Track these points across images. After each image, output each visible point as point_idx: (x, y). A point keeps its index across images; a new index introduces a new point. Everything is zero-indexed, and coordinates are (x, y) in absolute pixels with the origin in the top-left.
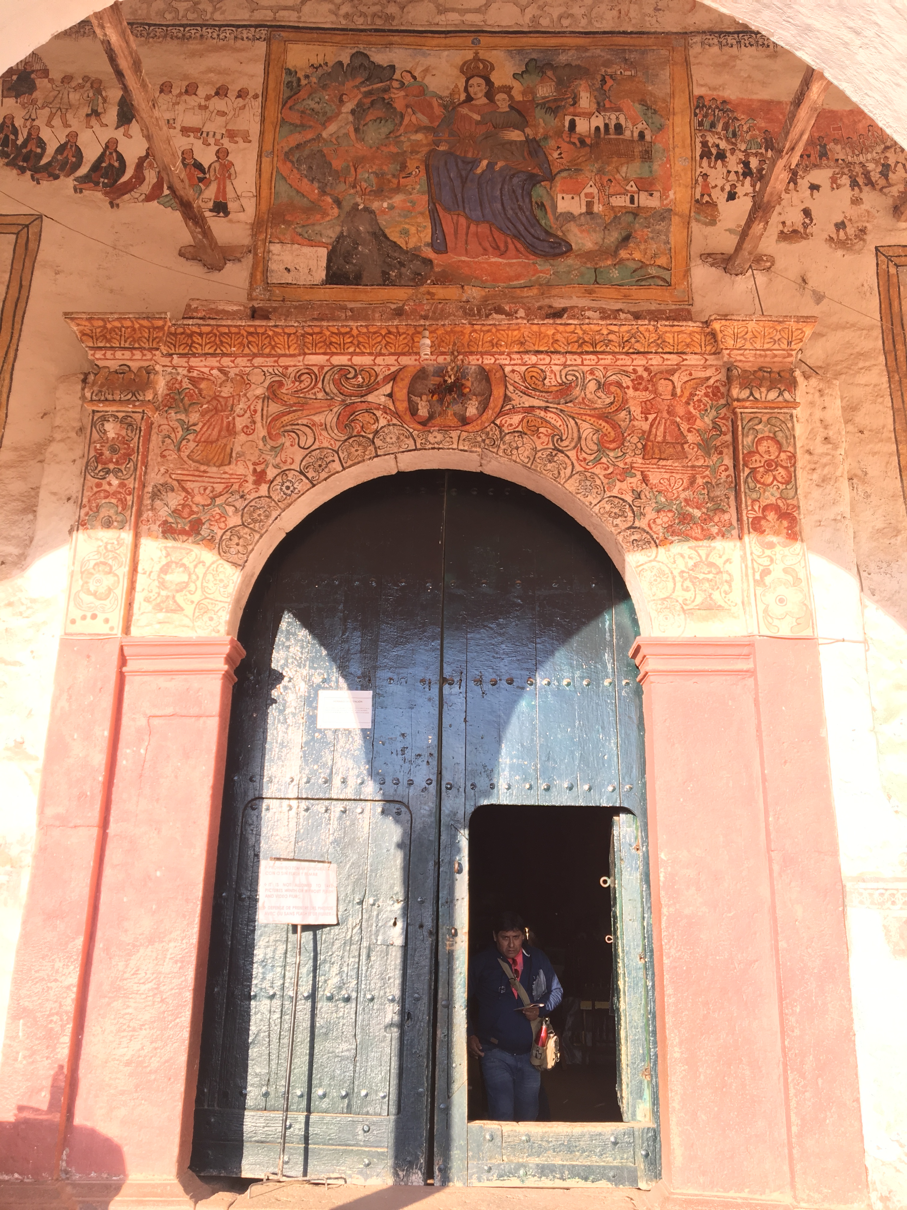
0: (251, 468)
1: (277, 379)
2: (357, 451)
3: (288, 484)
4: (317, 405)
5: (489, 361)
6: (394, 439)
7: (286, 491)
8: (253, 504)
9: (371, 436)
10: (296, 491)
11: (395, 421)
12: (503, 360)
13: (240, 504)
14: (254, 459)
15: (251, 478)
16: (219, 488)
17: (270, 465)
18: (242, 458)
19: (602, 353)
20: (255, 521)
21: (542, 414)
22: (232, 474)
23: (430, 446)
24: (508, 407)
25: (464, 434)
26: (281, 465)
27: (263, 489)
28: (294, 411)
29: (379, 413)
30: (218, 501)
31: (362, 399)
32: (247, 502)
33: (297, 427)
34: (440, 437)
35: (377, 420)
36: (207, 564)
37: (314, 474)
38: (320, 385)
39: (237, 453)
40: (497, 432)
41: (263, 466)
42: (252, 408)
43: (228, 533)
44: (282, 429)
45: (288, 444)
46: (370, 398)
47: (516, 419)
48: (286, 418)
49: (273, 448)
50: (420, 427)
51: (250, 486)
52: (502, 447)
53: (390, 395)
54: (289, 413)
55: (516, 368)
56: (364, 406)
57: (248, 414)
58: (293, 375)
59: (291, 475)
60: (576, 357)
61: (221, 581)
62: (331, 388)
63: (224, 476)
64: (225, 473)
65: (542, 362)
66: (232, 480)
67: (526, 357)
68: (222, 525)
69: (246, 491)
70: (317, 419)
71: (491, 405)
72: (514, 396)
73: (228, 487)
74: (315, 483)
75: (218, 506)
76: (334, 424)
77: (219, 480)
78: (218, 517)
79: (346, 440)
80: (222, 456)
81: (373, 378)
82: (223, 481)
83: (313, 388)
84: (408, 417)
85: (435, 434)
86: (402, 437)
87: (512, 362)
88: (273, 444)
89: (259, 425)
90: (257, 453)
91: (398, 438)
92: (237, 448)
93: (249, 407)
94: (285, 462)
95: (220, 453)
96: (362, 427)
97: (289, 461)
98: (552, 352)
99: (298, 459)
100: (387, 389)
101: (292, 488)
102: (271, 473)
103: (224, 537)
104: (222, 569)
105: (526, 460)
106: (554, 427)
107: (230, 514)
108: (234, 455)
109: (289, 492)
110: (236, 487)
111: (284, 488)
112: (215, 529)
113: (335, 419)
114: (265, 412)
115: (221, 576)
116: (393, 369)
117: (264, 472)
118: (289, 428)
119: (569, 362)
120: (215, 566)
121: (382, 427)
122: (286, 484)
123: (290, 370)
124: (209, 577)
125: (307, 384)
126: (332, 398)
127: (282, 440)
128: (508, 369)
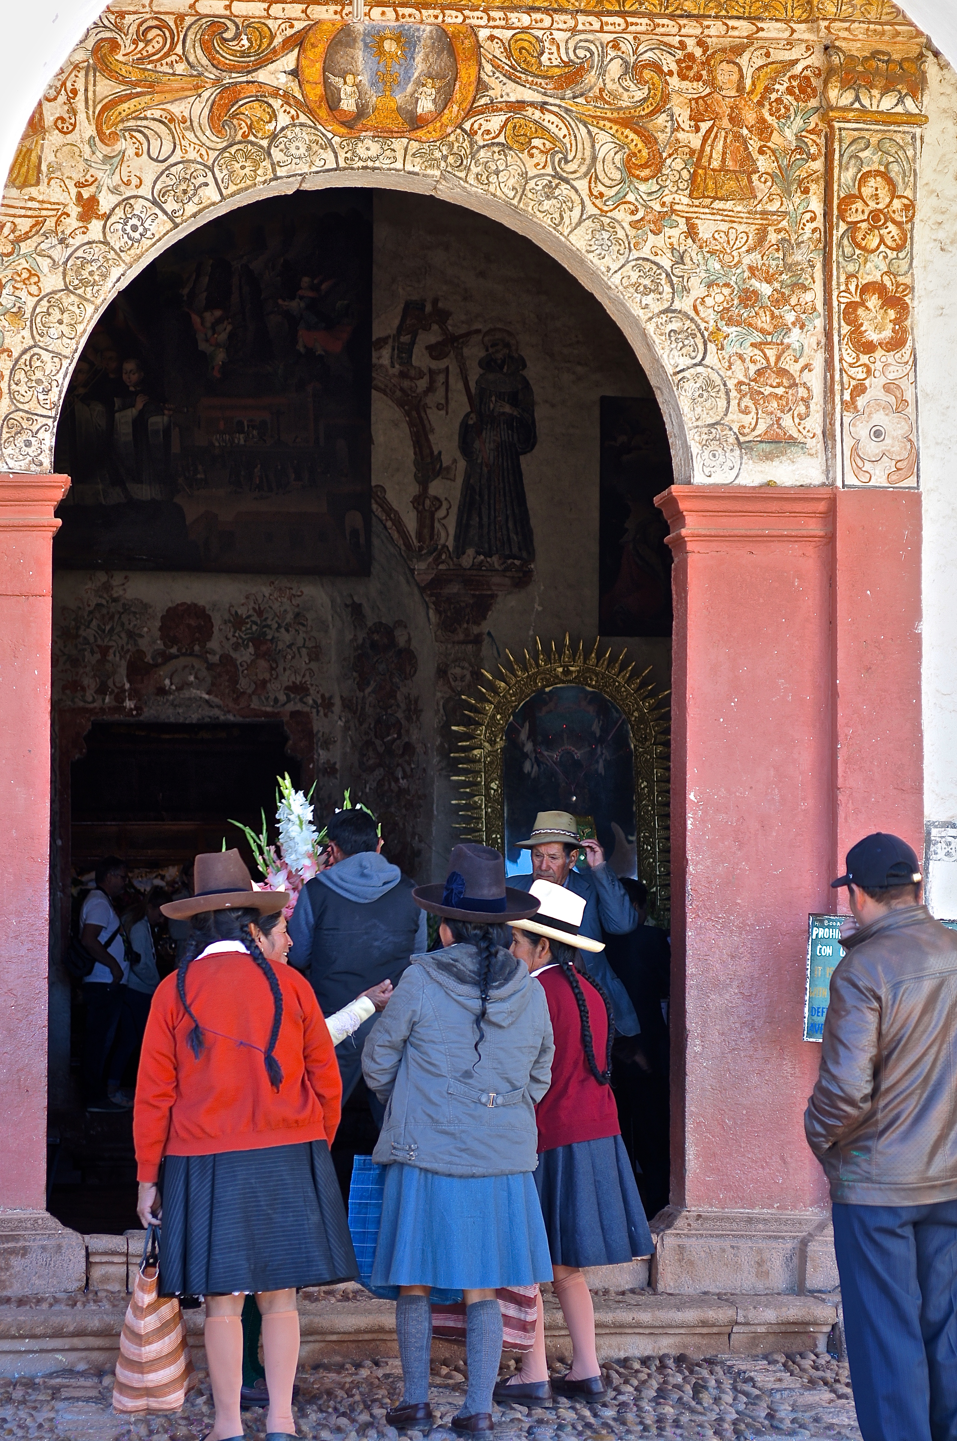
0: (74, 191)
1: (108, 35)
2: (243, 168)
3: (134, 221)
4: (175, 85)
5: (453, 18)
6: (303, 151)
7: (132, 234)
8: (79, 253)
9: (265, 143)
10: (149, 234)
11: (303, 119)
12: (476, 18)
13: (59, 254)
14: (77, 176)
15: (74, 210)
16: (24, 225)
17: (105, 188)
18: (58, 174)
19: (634, 14)
20: (84, 283)
21: (537, 114)
22: (43, 202)
23: (361, 164)
24: (483, 101)
25: (414, 145)
26: (122, 188)
27: (96, 226)
28: (139, 95)
29: (276, 103)
30: (26, 247)
31: (249, 78)
32: (70, 250)
33: (145, 123)
34: (375, 148)
35: (274, 116)
36: (15, 355)
37: (176, 206)
38: (179, 50)
39: (49, 166)
40: (466, 144)
41: (92, 189)
42: (69, 85)
43: (44, 303)
44: (121, 126)
45: (131, 152)
46: (262, 76)
47: (496, 122)
48: (125, 106)
49: (107, 158)
51: (72, 223)
52: (474, 170)
53: (295, 73)
54: (129, 97)
55: (496, 32)
56: (253, 89)
57: (62, 98)
58: (133, 30)
59: (138, 205)
60: (591, 19)
61: (39, 382)
62: (197, 55)
63: (30, 204)
64: (31, 199)
65: (539, 25)
66: (44, 213)
67: (513, 17)
68: (34, 289)
69: (67, 232)
70: (177, 109)
71: (457, 96)
72: (492, 82)
73: (40, 223)
74: (178, 220)
75: (25, 256)
76: (204, 121)
77: (23, 212)
78: (25, 275)
79: (224, 149)
81: (266, 41)
82: (29, 213)
83: (167, 55)
84: (323, 113)
85: (368, 143)
86: (315, 147)
87: (492, 23)
88: (107, 150)
89: (81, 116)
90: (82, 165)
91: (309, 148)
92: (48, 157)
93: (64, 84)
94: (128, 184)
96: (250, 127)
97: (135, 181)
98: (555, 11)
99: (148, 180)
100: (289, 61)
101: (141, 229)
102: (106, 202)
103: (38, 310)
104: (38, 363)
105: (511, 194)
106: (554, 139)
107: (46, 270)
108: (44, 168)
109: (137, 235)
110: (50, 223)
111: (128, 228)
112: (23, 294)
113: (206, 111)
114: (90, 94)
115: (39, 374)
116: (299, 26)
117: (93, 200)
118: (131, 123)
119: (580, 27)
120: (27, 356)
121: (283, 129)
122: (131, 222)
123: (129, 19)
124: (20, 375)
125: (157, 46)
126: (200, 75)
127: (122, 145)
128: (483, 34)
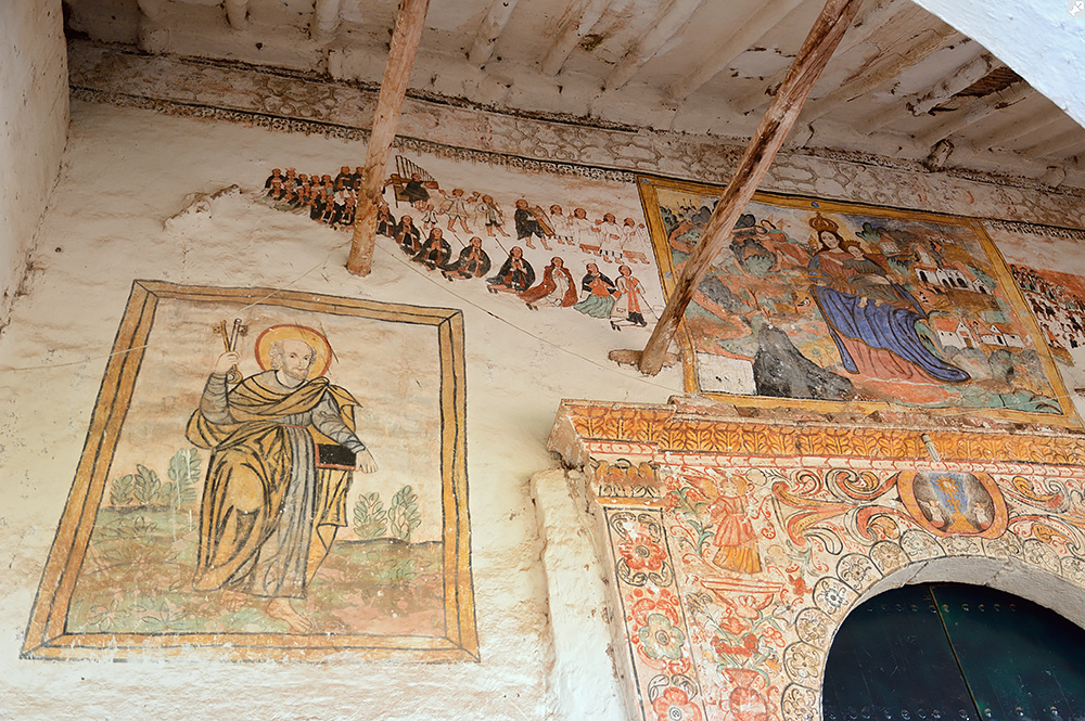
0: (786, 575)
1: (780, 480)
2: (889, 557)
3: (832, 593)
4: (830, 508)
5: (978, 468)
6: (921, 545)
7: (834, 602)
8: (802, 616)
9: (897, 541)
10: (844, 601)
11: (914, 526)
12: (991, 468)
13: (787, 615)
14: (786, 565)
15: (791, 588)
16: (761, 598)
17: (806, 573)
18: (773, 564)
19: (1074, 465)
20: (812, 637)
21: (1047, 522)
22: (768, 583)
23: (959, 553)
24: (1013, 515)
25: (986, 542)
26: (817, 572)
27: (807, 597)
28: (809, 514)
29: (895, 518)
30: (766, 613)
31: (873, 503)
32: (796, 614)
33: (818, 531)
34: (964, 544)
35: (896, 525)
36: (781, 691)
37: (856, 583)
38: (825, 487)
39: (766, 559)
40: (1015, 539)
41: (798, 573)
42: (764, 509)
43: (789, 651)
44: (804, 533)
45: (815, 549)
46: (879, 501)
47: (1027, 526)
48: (803, 521)
49: (802, 553)
50: (942, 533)
51: (791, 596)
52: (1028, 555)
53: (899, 499)
54: (805, 516)
55: (1003, 476)
56: (877, 510)
57: (762, 517)
58: (793, 477)
59: (831, 582)
60: (1052, 468)
61: (803, 710)
62: (837, 490)
63: (760, 584)
64: (760, 581)
65: (1026, 472)
66: (771, 590)
67: (1011, 466)
68: (779, 642)
69: (790, 602)
70: (836, 522)
71: (997, 512)
72: (1014, 505)
73: (770, 597)
74: (860, 592)
75: (767, 619)
76: (855, 529)
77: (757, 590)
78: (771, 632)
79: (874, 545)
80: (750, 562)
81: (875, 483)
82: (761, 590)
83: (819, 491)
84: (925, 522)
85: (958, 540)
86: (929, 544)
87: (1001, 471)
88: (800, 548)
89: (777, 528)
90: (786, 559)
91: (925, 544)
92: (764, 555)
93: (760, 508)
94: (820, 569)
95: (747, 559)
96: (884, 532)
97: (824, 568)
98: (1032, 463)
99: (832, 566)
100: (893, 493)
101: (838, 598)
102: (810, 582)
103: (787, 657)
104: (798, 697)
105: (1056, 569)
106: (1064, 536)
107: (784, 629)
108: (762, 560)
109: (836, 602)
110: (777, 597)
111: (829, 597)
112: (773, 646)
113: (854, 522)
114: (779, 515)
115: (801, 705)
116: (891, 474)
117: (800, 580)
118: (810, 531)
119: (1048, 473)
120: (789, 691)
121: (904, 533)
122: (830, 594)
123: (789, 471)
124: (788, 706)
125: (812, 486)
126: (843, 502)
127: (808, 545)
128: (997, 477)
